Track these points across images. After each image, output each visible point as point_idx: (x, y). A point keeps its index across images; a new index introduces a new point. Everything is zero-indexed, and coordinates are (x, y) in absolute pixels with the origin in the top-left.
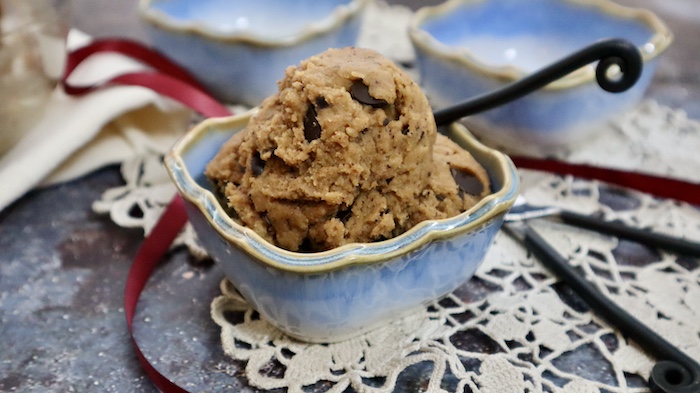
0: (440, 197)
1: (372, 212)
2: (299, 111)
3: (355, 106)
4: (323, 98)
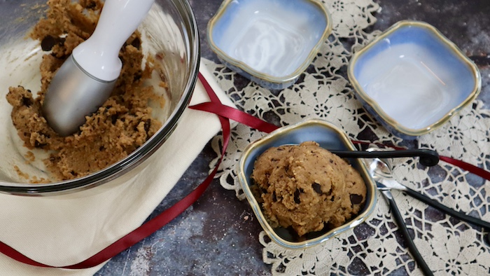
1: (316, 222)
2: (293, 190)
4: (303, 190)
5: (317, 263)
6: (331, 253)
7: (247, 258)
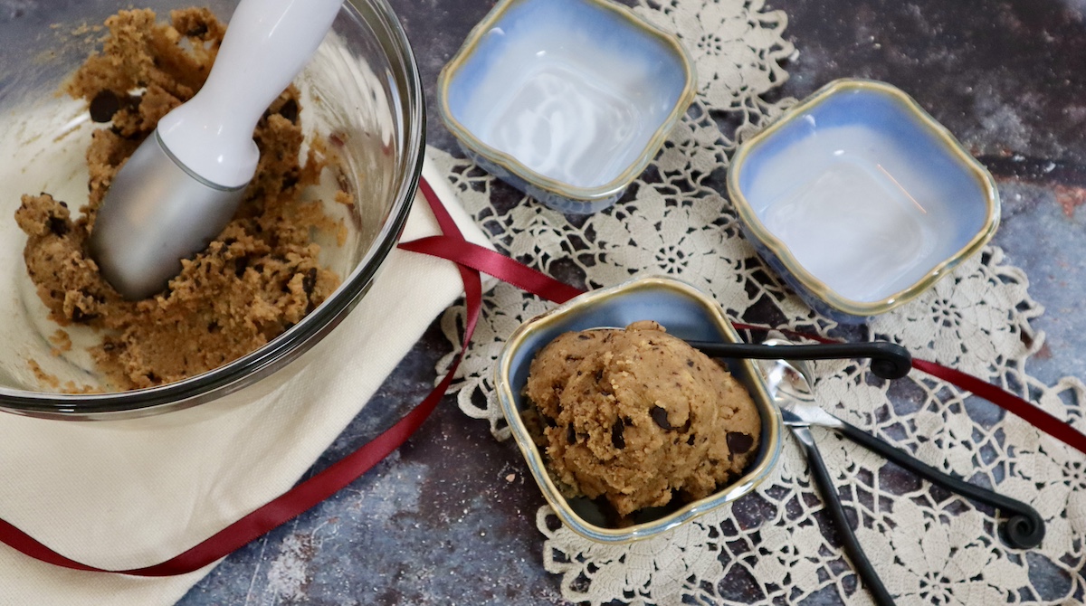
0: (714, 462)
1: (655, 489)
2: (610, 421)
3: (654, 429)
4: (631, 420)
5: (655, 575)
6: (684, 555)
7: (510, 561)
